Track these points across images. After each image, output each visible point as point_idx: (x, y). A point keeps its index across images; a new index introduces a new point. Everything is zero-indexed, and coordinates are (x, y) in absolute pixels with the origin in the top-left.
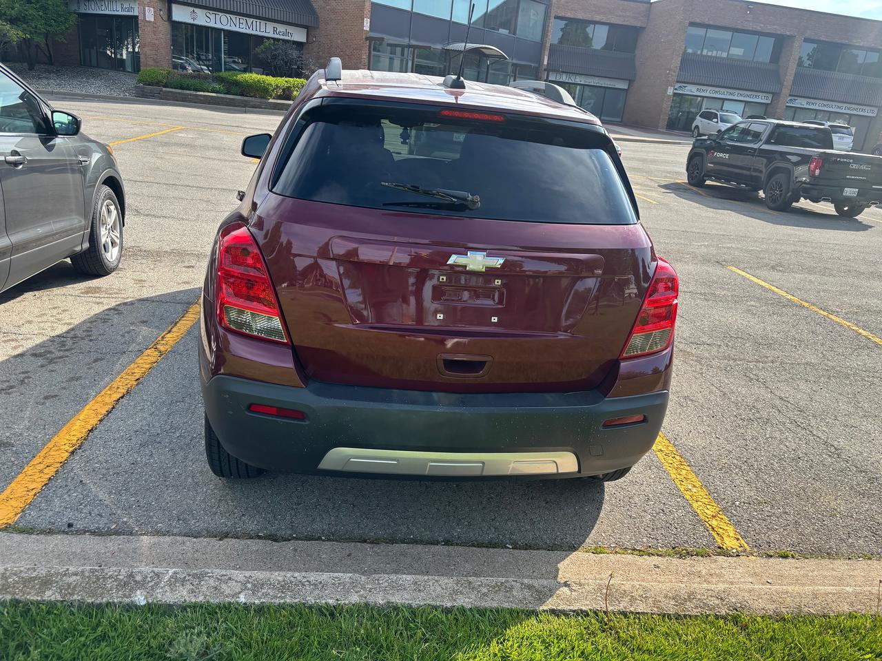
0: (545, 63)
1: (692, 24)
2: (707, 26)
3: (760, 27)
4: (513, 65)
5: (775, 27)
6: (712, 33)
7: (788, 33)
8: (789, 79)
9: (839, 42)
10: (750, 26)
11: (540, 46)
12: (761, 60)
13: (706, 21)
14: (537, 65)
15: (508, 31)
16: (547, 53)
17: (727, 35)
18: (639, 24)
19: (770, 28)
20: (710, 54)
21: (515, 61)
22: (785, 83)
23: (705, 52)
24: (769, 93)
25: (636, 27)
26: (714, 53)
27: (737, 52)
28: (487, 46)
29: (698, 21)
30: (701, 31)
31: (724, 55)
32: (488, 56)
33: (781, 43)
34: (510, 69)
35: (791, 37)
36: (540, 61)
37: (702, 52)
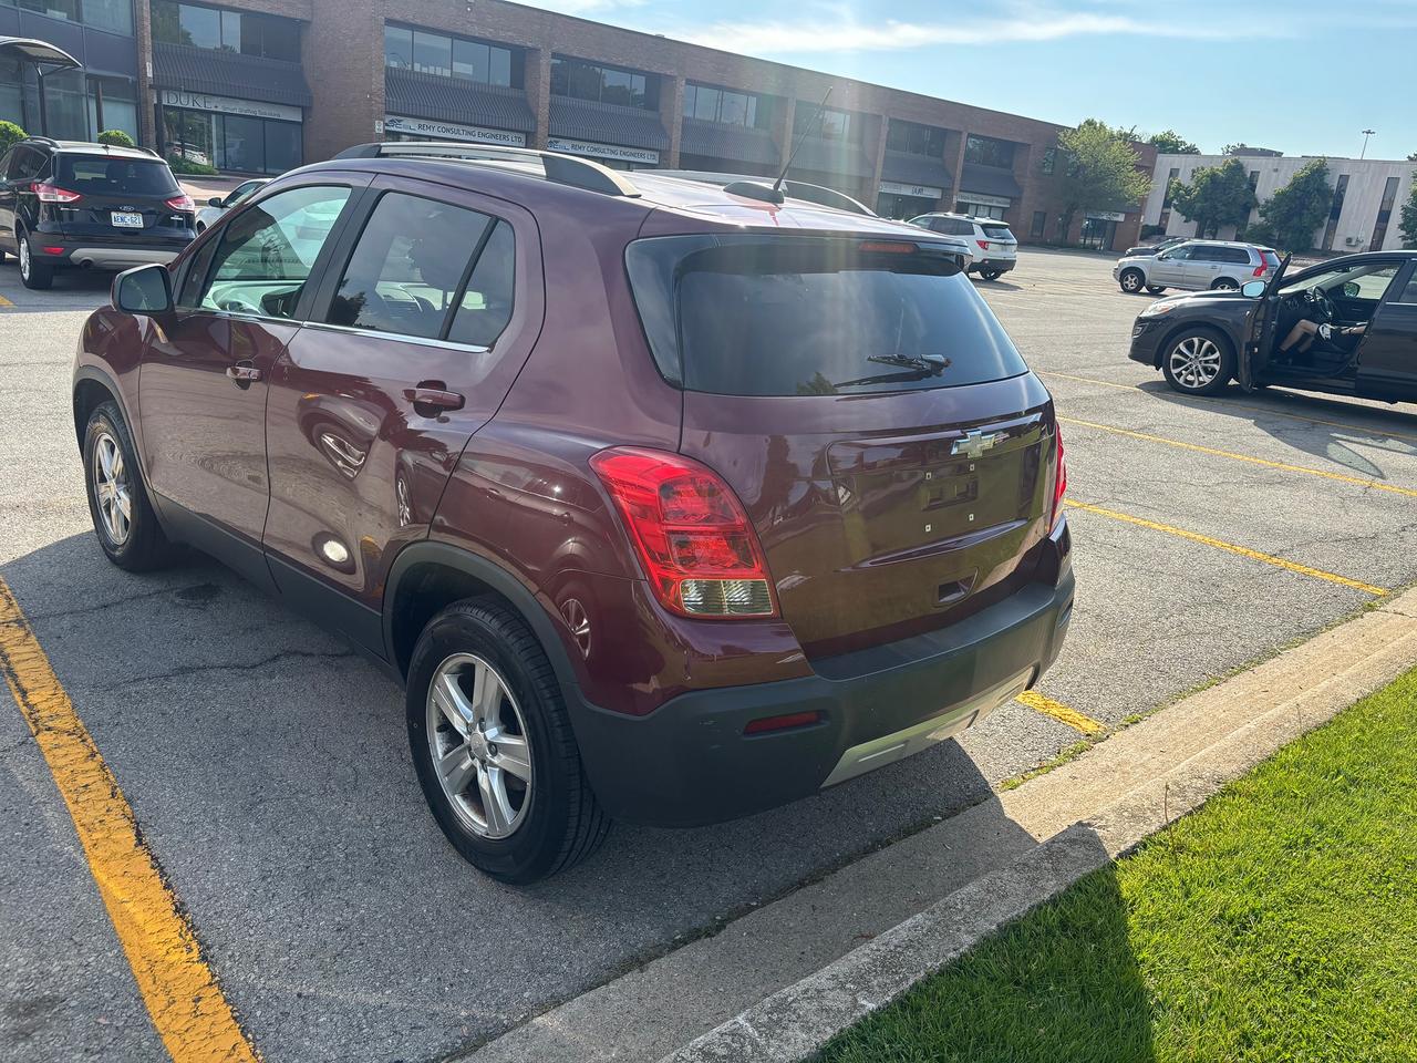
0: (150, 75)
1: (390, 22)
2: (413, 27)
3: (490, 33)
4: (88, 76)
5: (510, 34)
6: (422, 39)
7: (529, 44)
8: (543, 112)
9: (597, 59)
10: (476, 31)
11: (134, 42)
12: (499, 82)
13: (410, 18)
14: (135, 79)
15: (65, 15)
16: (148, 56)
17: (444, 43)
18: (299, 15)
19: (503, 36)
20: (425, 70)
21: (90, 70)
22: (540, 118)
23: (417, 67)
24: (520, 132)
25: (294, 20)
26: (432, 70)
27: (464, 69)
28: (34, 41)
29: (397, 17)
30: (405, 35)
31: (447, 73)
32: (37, 60)
33: (521, 58)
34: (84, 85)
35: (536, 50)
36: (138, 70)
37: (413, 67)
